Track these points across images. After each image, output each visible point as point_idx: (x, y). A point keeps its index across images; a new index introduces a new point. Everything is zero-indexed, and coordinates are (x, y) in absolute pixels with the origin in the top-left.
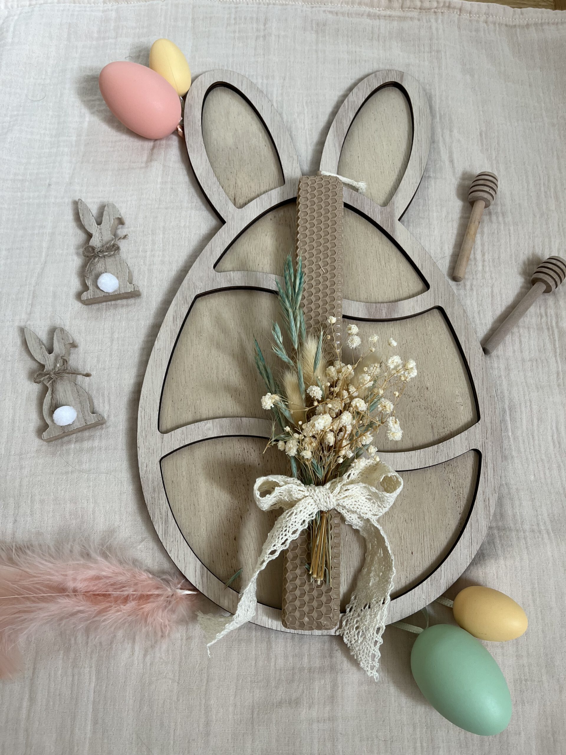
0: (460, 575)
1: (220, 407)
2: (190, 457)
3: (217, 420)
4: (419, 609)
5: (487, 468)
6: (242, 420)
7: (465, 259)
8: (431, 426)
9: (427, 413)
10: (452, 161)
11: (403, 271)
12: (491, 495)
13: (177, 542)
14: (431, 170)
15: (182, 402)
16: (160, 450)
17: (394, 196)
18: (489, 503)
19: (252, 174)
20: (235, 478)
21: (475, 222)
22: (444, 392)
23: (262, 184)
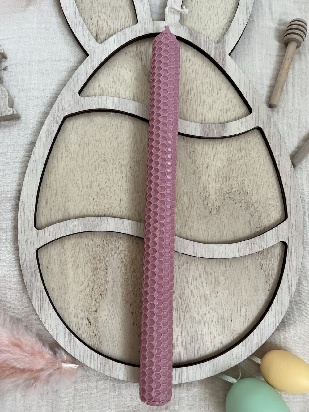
0: (268, 338)
1: (84, 207)
2: (60, 248)
3: (81, 219)
4: (236, 364)
5: (291, 256)
6: (102, 219)
7: (280, 90)
8: (249, 223)
9: (247, 213)
10: (271, 9)
11: (231, 98)
12: (293, 278)
13: (51, 315)
14: (255, 16)
15: (54, 203)
16: (36, 242)
17: (226, 35)
18: (291, 283)
19: (111, 15)
20: (96, 264)
21: (288, 59)
22: (260, 196)
23: (119, 23)
